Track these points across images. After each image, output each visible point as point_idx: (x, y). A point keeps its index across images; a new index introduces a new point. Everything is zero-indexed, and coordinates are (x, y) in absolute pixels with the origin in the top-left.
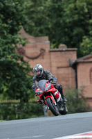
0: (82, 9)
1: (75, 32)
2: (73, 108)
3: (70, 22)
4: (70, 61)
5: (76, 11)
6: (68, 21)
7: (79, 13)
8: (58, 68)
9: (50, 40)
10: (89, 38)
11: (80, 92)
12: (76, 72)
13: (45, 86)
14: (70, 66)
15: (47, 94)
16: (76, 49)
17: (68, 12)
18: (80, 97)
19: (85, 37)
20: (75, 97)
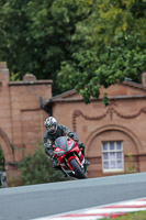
0: (61, 17)
1: (49, 53)
3: (40, 38)
4: (41, 100)
5: (51, 22)
6: (37, 36)
7: (55, 24)
8: (22, 111)
9: (9, 67)
13: (67, 145)
14: (41, 108)
15: (69, 155)
16: (51, 81)
17: (38, 23)
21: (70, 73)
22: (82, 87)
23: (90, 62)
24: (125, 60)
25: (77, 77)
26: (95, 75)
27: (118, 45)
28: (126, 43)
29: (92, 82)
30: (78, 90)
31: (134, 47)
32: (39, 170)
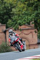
0: (8, 7)
1: (5, 17)
2: (5, 50)
3: (2, 13)
4: (3, 30)
6: (1, 12)
7: (6, 9)
10: (11, 20)
11: (7, 43)
12: (6, 35)
14: (3, 32)
16: (5, 25)
17: (2, 9)
18: (8, 45)
19: (9, 20)
20: (5, 46)
21: (10, 22)
22: (14, 26)
23: (16, 19)
24: (26, 18)
25: (12, 23)
26: (17, 23)
27: (24, 15)
28: (26, 14)
29: (16, 25)
30: (13, 27)
31: (28, 15)
32: (3, 49)
